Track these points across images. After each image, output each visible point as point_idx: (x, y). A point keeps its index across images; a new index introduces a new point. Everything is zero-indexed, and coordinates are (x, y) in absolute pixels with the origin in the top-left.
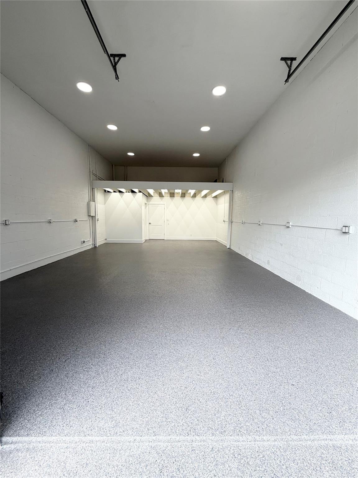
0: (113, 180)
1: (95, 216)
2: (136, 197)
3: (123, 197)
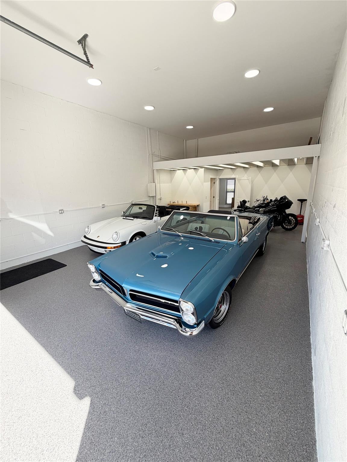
0: (184, 159)
1: (156, 196)
2: (198, 173)
3: (186, 175)
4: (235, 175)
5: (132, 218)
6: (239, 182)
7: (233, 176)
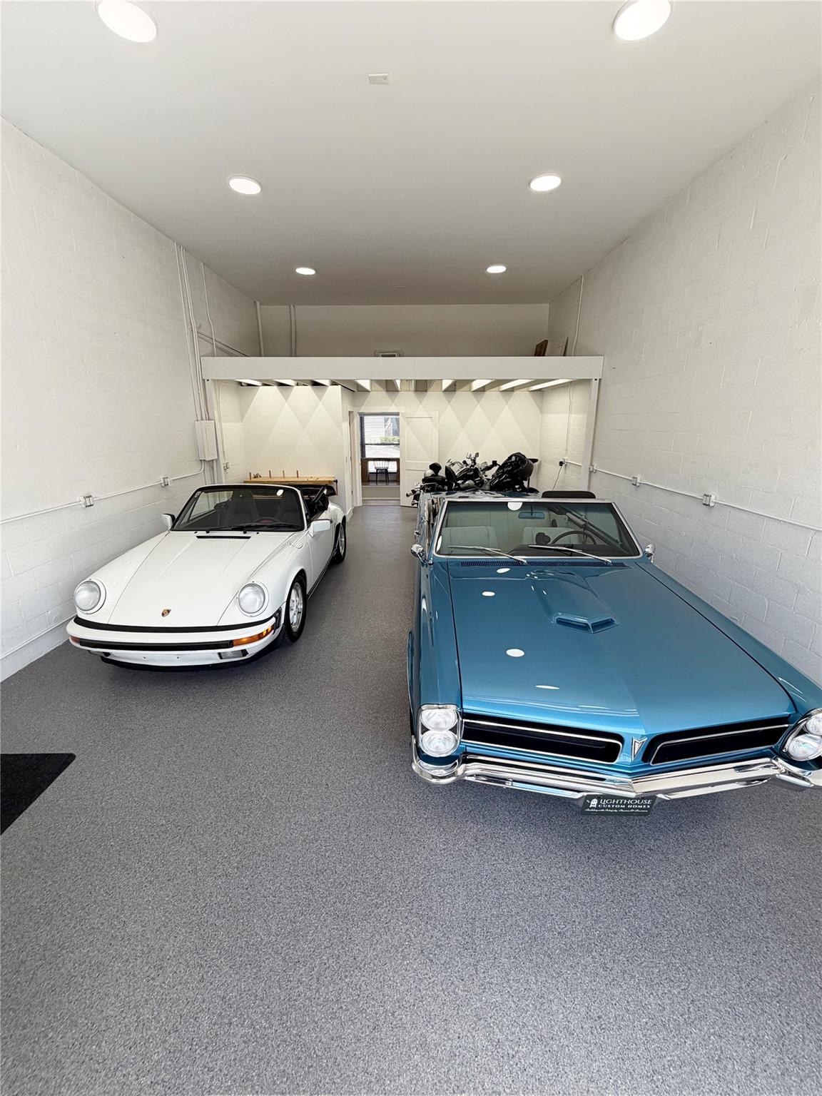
0: (260, 356)
1: (217, 460)
2: (324, 397)
3: (289, 400)
4: (395, 405)
5: (240, 534)
6: (408, 424)
7: (392, 409)
